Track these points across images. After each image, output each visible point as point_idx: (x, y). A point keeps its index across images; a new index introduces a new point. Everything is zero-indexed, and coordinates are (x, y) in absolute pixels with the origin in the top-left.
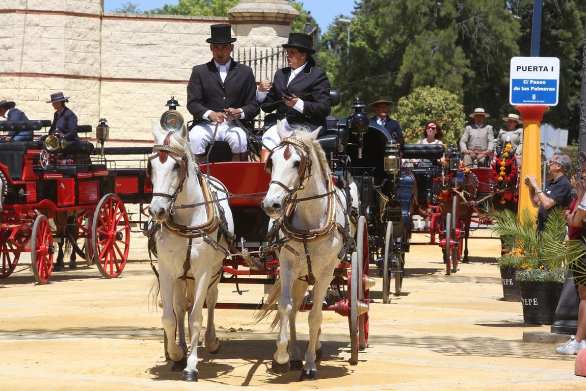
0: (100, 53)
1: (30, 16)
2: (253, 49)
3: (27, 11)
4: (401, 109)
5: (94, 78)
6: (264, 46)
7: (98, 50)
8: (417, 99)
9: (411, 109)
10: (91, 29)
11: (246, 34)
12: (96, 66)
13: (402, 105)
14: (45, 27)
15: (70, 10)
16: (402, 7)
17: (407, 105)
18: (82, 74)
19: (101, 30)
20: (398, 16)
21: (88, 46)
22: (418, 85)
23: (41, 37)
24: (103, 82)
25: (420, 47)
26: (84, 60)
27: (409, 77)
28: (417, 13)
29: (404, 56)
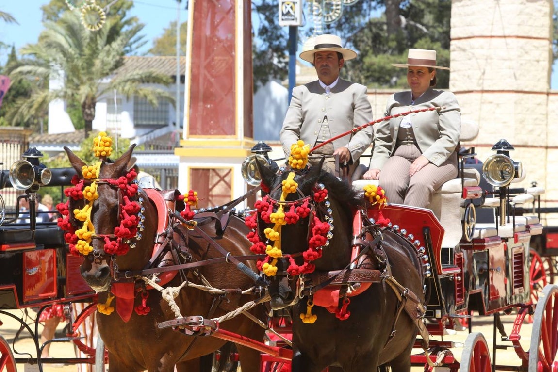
0: (547, 125)
1: (485, 95)
3: (483, 91)
5: (541, 147)
7: (545, 122)
10: (539, 104)
12: (543, 136)
14: (498, 105)
15: (520, 89)
18: (530, 144)
19: (547, 105)
21: (536, 119)
23: (494, 113)
24: (549, 150)
26: (532, 131)
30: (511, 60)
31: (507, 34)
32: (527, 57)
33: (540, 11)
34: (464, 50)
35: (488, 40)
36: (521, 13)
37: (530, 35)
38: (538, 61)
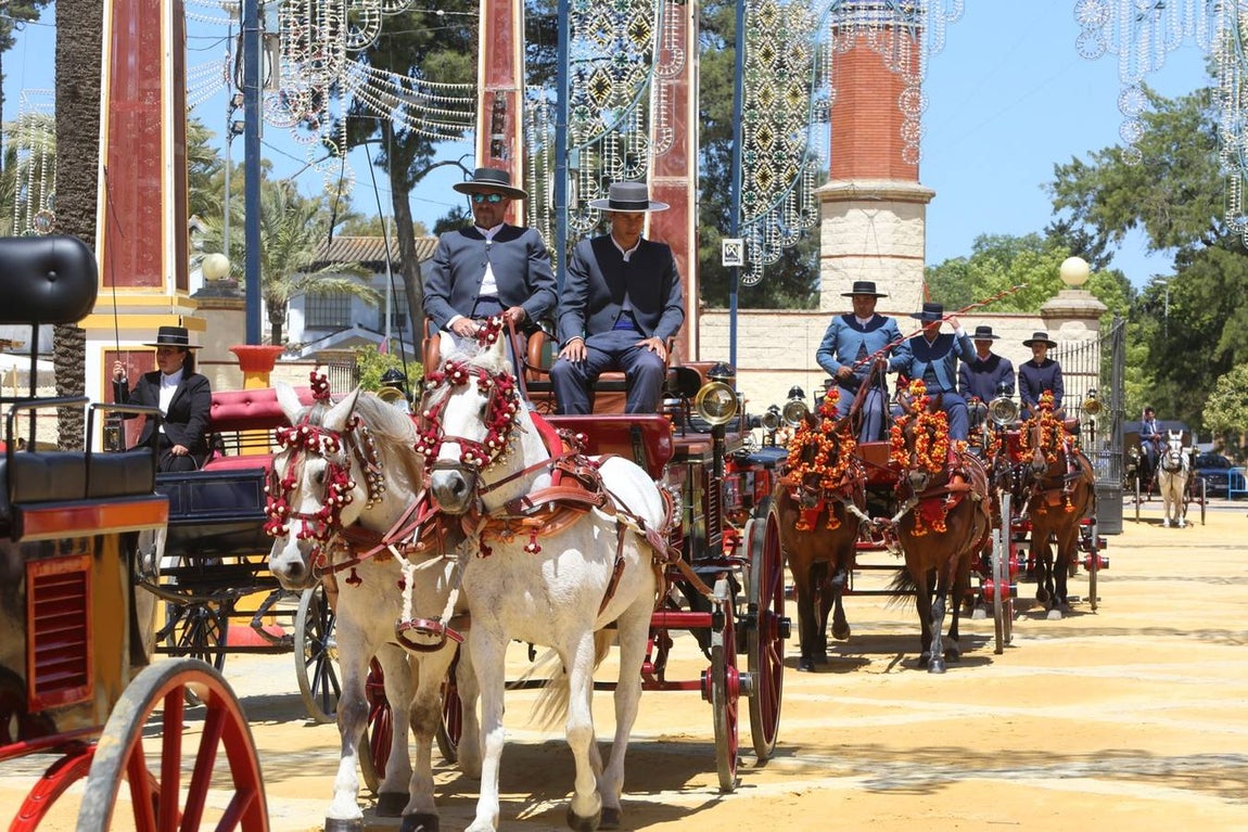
2: (1064, 342)
4: (1221, 388)
6: (1075, 339)
8: (1237, 377)
9: (1232, 388)
11: (1057, 329)
13: (1221, 384)
15: (895, 311)
16: (1220, 277)
17: (1227, 384)
20: (1215, 288)
22: (1239, 362)
25: (1240, 321)
27: (1229, 353)
28: (1236, 283)
29: (1224, 329)
30: (886, 280)
31: (881, 253)
32: (901, 277)
33: (915, 229)
34: (836, 269)
35: (862, 259)
36: (895, 231)
37: (905, 254)
38: (913, 282)
